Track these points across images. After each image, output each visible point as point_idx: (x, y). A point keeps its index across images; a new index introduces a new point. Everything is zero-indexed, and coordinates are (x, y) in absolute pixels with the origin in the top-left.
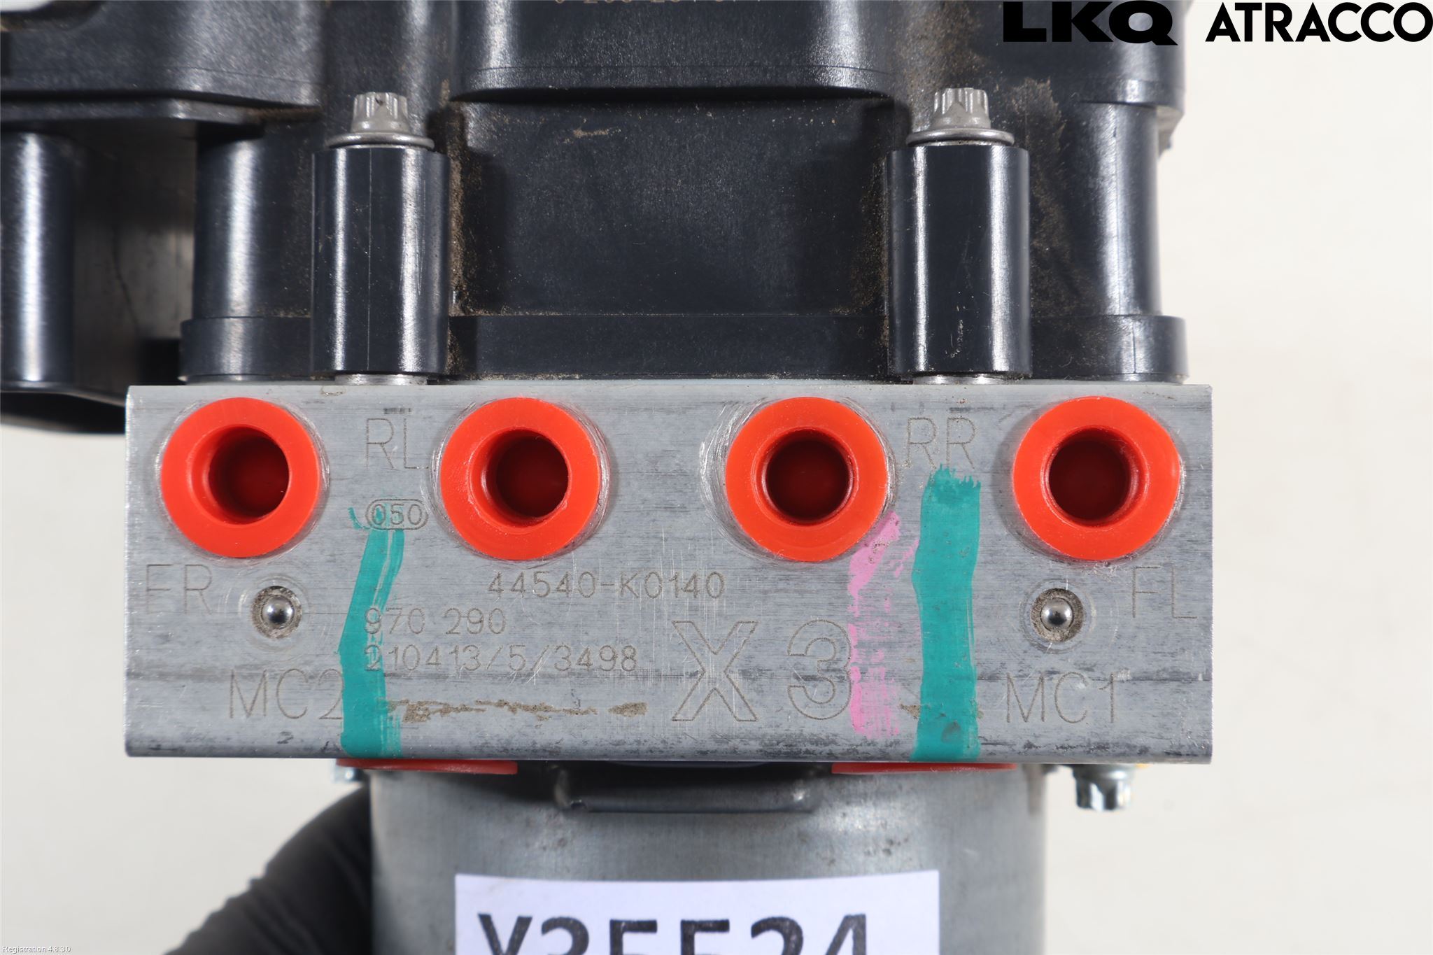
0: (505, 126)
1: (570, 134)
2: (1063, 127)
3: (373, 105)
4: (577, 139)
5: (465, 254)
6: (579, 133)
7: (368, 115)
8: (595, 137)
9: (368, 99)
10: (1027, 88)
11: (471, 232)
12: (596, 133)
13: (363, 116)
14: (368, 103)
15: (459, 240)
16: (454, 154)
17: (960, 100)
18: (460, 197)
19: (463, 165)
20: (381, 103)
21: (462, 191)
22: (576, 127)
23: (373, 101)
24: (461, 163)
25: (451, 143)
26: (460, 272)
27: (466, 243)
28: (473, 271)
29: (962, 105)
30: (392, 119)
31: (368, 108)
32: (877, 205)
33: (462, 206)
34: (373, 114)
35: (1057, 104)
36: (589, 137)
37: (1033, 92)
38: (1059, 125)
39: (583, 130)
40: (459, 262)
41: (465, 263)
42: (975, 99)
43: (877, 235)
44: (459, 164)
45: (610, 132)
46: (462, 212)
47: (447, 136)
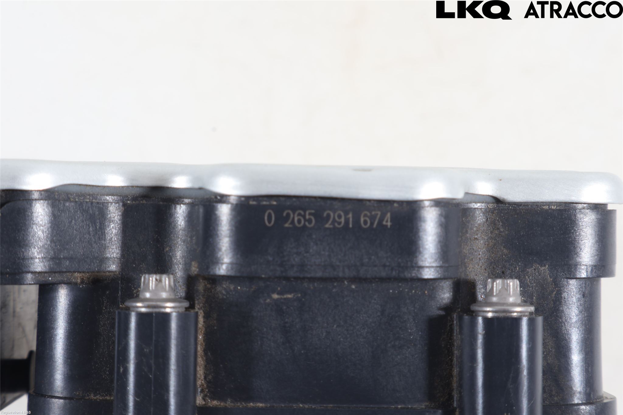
0: (231, 291)
1: (270, 297)
2: (555, 293)
3: (154, 283)
4: (274, 299)
5: (206, 366)
6: (275, 296)
7: (151, 288)
8: (285, 299)
9: (151, 279)
10: (535, 269)
11: (209, 354)
12: (285, 296)
13: (147, 289)
14: (151, 282)
15: (202, 358)
16: (199, 306)
17: (506, 287)
18: (202, 332)
19: (204, 313)
20: (159, 281)
21: (204, 328)
22: (273, 292)
23: (154, 280)
24: (203, 311)
25: (198, 300)
26: (203, 377)
27: (206, 359)
28: (210, 377)
29: (507, 290)
30: (165, 290)
31: (151, 284)
32: (450, 341)
33: (204, 337)
34: (154, 288)
35: (551, 279)
36: (281, 298)
37: (538, 272)
38: (553, 291)
39: (278, 294)
40: (202, 371)
41: (206, 372)
42: (513, 285)
43: (450, 359)
44: (202, 312)
45: (294, 296)
46: (204, 341)
47: (195, 295)
